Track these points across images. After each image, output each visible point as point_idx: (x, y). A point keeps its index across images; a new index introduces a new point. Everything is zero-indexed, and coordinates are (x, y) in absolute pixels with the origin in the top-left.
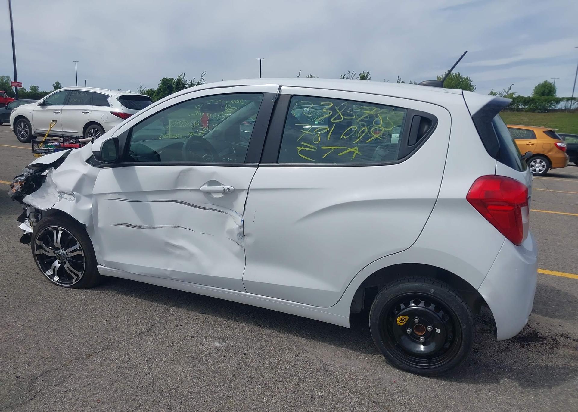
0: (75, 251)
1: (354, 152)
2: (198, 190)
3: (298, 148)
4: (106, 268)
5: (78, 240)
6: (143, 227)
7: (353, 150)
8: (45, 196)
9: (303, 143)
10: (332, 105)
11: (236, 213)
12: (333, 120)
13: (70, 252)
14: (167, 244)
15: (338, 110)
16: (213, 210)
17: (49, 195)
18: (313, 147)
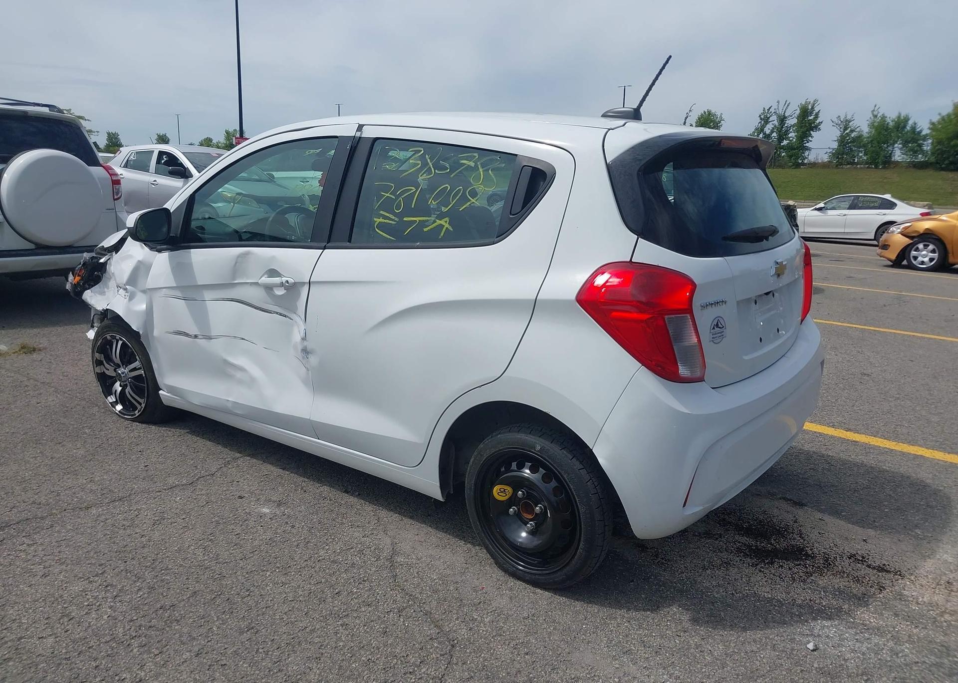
0: (135, 369)
1: (444, 226)
2: (256, 284)
4: (169, 395)
5: (137, 355)
6: (200, 337)
7: (442, 222)
8: (105, 292)
10: (423, 152)
11: (300, 318)
12: (421, 176)
13: (131, 371)
14: (226, 362)
15: (429, 161)
17: (110, 290)
18: (393, 218)
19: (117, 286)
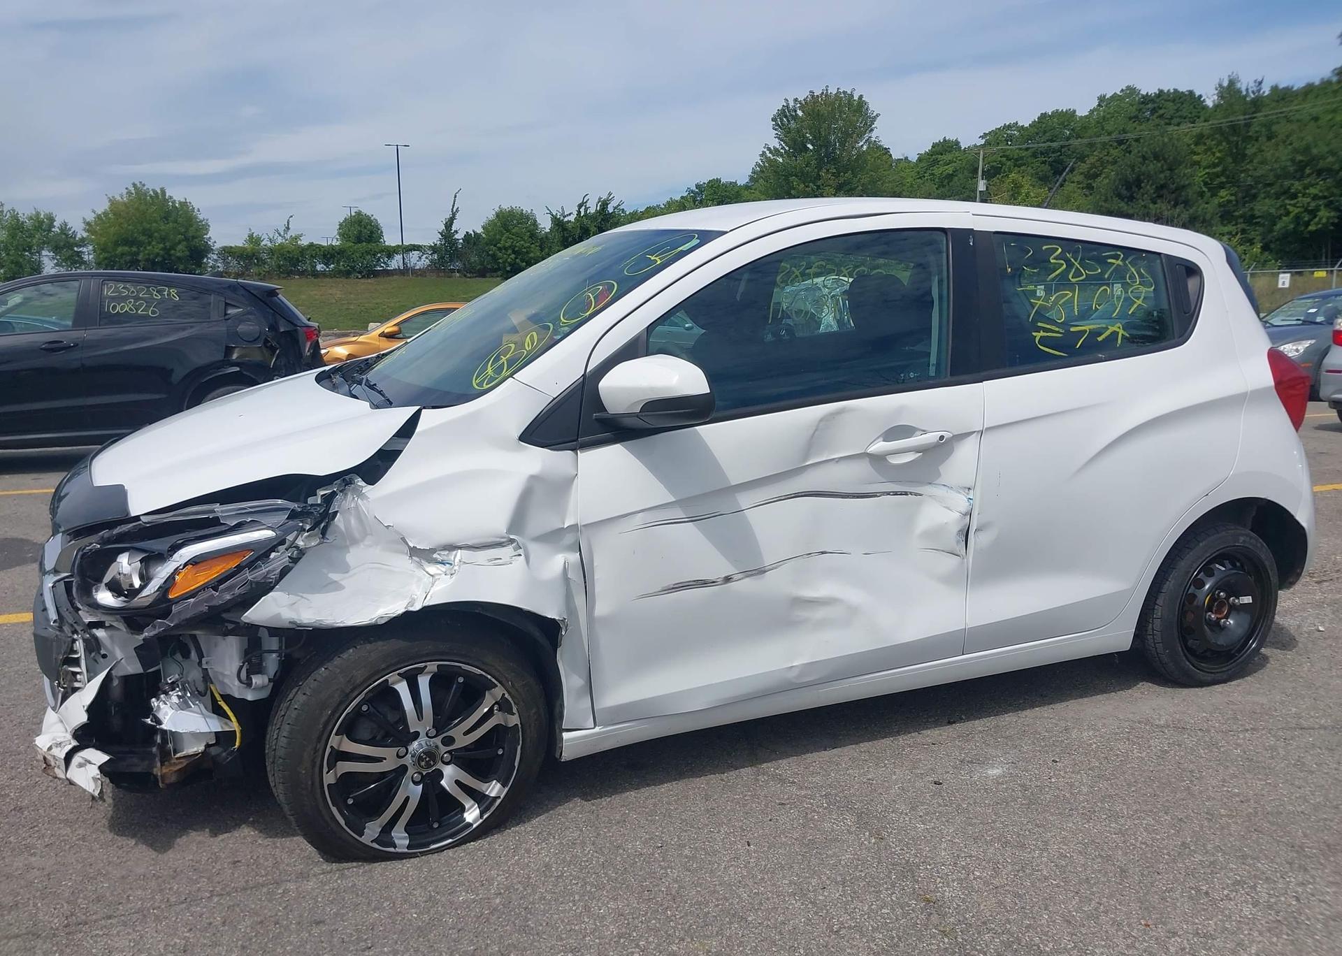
1: (1119, 332)
2: (866, 455)
3: (1034, 334)
4: (597, 729)
5: (500, 682)
6: (736, 577)
7: (1115, 328)
9: (1039, 324)
10: (1060, 250)
11: (945, 488)
12: (1072, 278)
13: (469, 731)
14: (796, 602)
15: (1072, 260)
16: (888, 494)
17: (351, 573)
18: (1057, 329)
19: (414, 552)
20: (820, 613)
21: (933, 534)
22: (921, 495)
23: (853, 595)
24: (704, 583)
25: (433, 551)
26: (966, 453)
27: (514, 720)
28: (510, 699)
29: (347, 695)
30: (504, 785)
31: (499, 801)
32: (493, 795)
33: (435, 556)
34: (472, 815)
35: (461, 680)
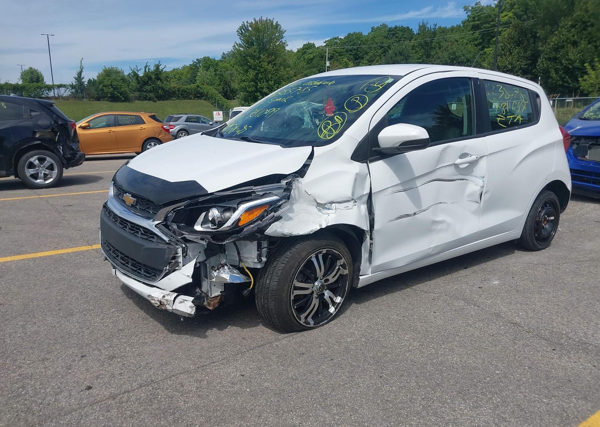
1: (520, 119)
2: (454, 164)
3: (497, 119)
9: (498, 115)
10: (501, 87)
11: (475, 177)
12: (506, 98)
16: (458, 180)
18: (503, 117)
19: (319, 205)
20: (439, 227)
21: (471, 195)
22: (468, 180)
23: (449, 219)
24: (407, 216)
25: (326, 204)
26: (483, 163)
27: (346, 272)
28: (346, 263)
29: (300, 263)
30: (342, 297)
31: (341, 304)
32: (338, 302)
33: (326, 206)
34: (332, 310)
35: (330, 256)
